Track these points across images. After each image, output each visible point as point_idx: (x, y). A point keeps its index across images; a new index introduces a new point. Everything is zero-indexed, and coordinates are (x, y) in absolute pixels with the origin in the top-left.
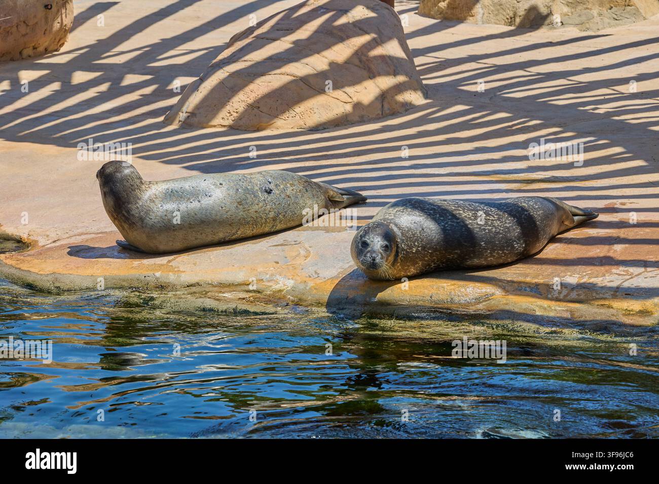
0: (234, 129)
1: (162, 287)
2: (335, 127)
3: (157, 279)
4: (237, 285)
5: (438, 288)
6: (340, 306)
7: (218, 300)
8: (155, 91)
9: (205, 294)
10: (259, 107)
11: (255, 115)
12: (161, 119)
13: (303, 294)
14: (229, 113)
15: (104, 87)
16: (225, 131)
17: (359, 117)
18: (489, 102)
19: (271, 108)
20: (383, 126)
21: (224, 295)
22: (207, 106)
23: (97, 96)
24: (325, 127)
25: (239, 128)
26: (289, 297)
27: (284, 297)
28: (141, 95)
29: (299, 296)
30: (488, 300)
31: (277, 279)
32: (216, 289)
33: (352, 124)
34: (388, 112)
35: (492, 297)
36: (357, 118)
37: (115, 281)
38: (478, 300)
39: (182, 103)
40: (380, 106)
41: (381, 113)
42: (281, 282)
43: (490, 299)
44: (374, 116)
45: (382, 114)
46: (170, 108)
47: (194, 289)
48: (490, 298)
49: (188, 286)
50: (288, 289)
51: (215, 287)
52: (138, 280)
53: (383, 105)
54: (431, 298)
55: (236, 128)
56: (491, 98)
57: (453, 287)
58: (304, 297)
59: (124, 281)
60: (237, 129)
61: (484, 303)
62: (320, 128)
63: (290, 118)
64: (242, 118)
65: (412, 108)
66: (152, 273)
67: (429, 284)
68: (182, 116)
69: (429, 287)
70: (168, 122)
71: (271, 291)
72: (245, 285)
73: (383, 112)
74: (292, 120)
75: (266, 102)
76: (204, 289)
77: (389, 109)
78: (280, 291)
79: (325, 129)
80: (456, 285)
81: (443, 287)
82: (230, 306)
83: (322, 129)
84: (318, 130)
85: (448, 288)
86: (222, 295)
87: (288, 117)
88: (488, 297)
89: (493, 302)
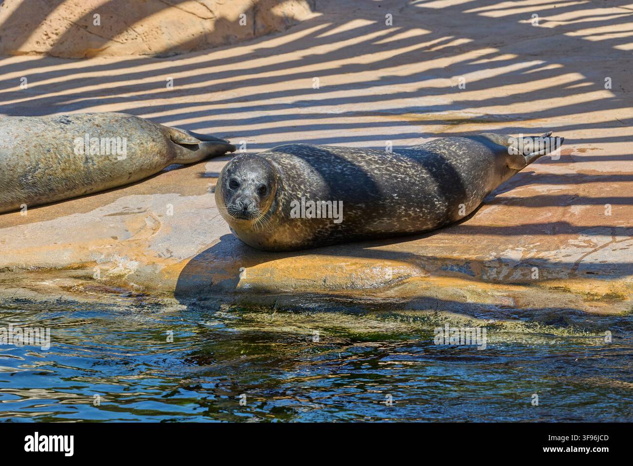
0: (52, 56)
2: (191, 51)
4: (61, 269)
5: (334, 269)
6: (202, 296)
9: (16, 282)
10: (86, 27)
11: (82, 38)
13: (151, 280)
14: (46, 35)
16: (41, 60)
17: (223, 37)
19: (103, 27)
20: (255, 50)
21: (44, 283)
22: (16, 25)
24: (178, 52)
25: (60, 55)
26: (133, 284)
27: (126, 284)
29: (145, 283)
30: (402, 284)
31: (116, 260)
32: (32, 275)
33: (214, 47)
34: (262, 30)
35: (408, 280)
36: (220, 40)
38: (388, 285)
40: (252, 23)
42: (121, 264)
43: (404, 283)
44: (243, 36)
45: (254, 34)
48: (405, 281)
50: (130, 273)
51: (31, 272)
53: (255, 22)
54: (325, 282)
55: (56, 55)
57: (354, 267)
58: (152, 284)
60: (58, 57)
61: (396, 289)
62: (171, 53)
63: (130, 41)
64: (63, 42)
65: (294, 25)
67: (321, 264)
69: (322, 267)
71: (107, 276)
72: (73, 269)
73: (256, 31)
74: (132, 43)
76: (15, 276)
77: (263, 27)
78: (120, 276)
79: (177, 54)
80: (358, 265)
81: (341, 268)
82: (51, 297)
83: (173, 56)
84: (168, 57)
85: (348, 269)
86: (41, 283)
87: (126, 40)
88: (401, 280)
89: (409, 287)
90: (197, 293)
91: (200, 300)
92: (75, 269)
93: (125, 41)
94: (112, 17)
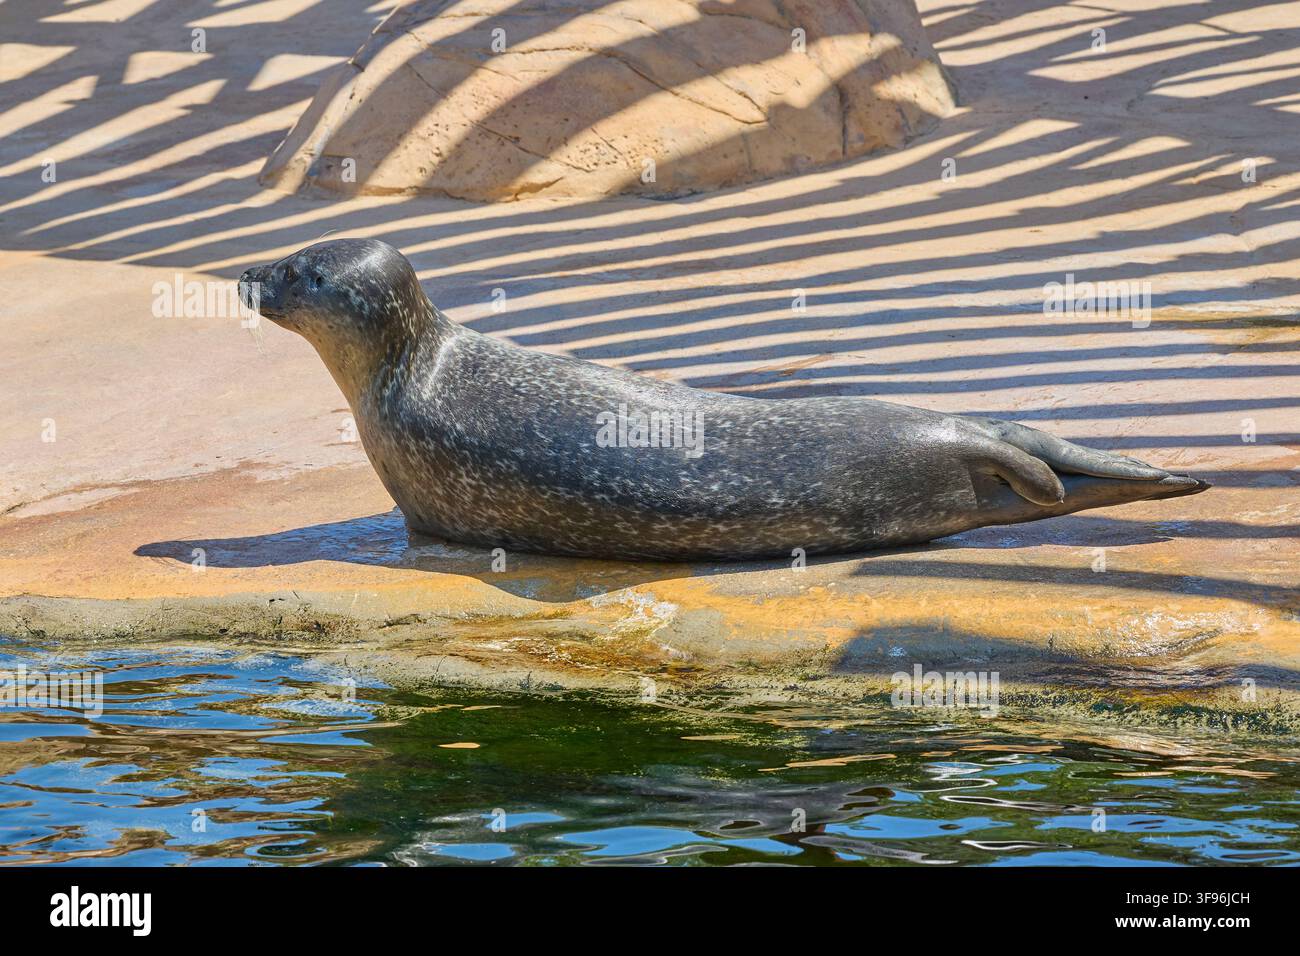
1: (319, 630)
2: (721, 187)
3: (306, 607)
4: (522, 618)
5: (1068, 618)
6: (807, 671)
7: (477, 660)
9: (434, 645)
10: (517, 139)
11: (509, 160)
12: (256, 167)
13: (705, 640)
14: (437, 155)
15: (81, 88)
17: (784, 160)
18: (1126, 114)
19: (549, 140)
20: (843, 181)
21: (491, 646)
22: (379, 137)
24: (695, 188)
25: (465, 195)
26: (667, 647)
27: (653, 647)
28: (186, 107)
29: (693, 646)
30: (1205, 648)
31: (630, 601)
32: (465, 629)
33: (766, 179)
34: (858, 145)
35: (1214, 640)
36: (777, 165)
37: (190, 613)
38: (1178, 649)
39: (309, 122)
40: (838, 131)
41: (839, 148)
42: (640, 609)
43: (1209, 646)
44: (823, 158)
45: (844, 153)
46: (277, 136)
47: (405, 632)
48: (1210, 642)
49: (390, 625)
50: (661, 626)
51: (463, 624)
52: (254, 609)
53: (844, 130)
54: (1051, 644)
55: (459, 196)
56: (1130, 105)
57: (1107, 615)
58: (706, 648)
59: (216, 612)
60: (462, 198)
61: (1193, 657)
62: (683, 191)
63: (603, 167)
64: (473, 169)
65: (921, 135)
66: (289, 589)
67: (1043, 609)
68: (304, 158)
69: (1045, 615)
70: (266, 179)
71: (615, 633)
72: (544, 618)
73: (848, 146)
74: (607, 170)
75: (537, 124)
76: (433, 631)
77: (861, 138)
78: (641, 632)
79: (694, 193)
80: (1115, 610)
81: (1083, 615)
82: (509, 675)
83: (688, 196)
84: (677, 198)
85: (1096, 618)
86: (484, 645)
87: (595, 164)
88: (1202, 640)
89: (1219, 653)
90: (798, 666)
91: (807, 678)
92: (549, 618)
93: (593, 167)
94: (567, 120)
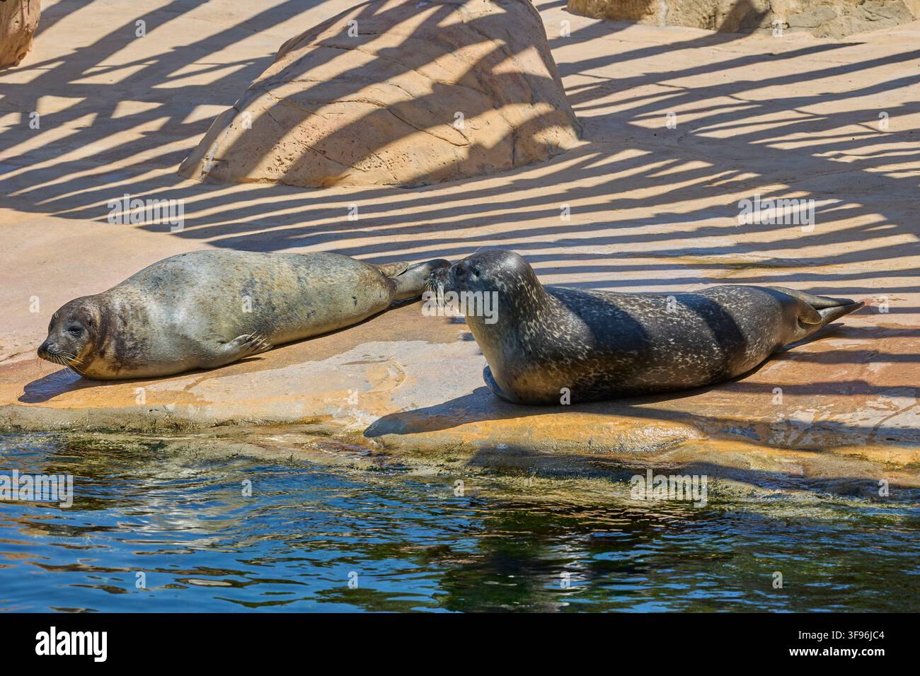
0: (285, 184)
1: (177, 427)
2: (441, 182)
3: (169, 413)
4: (293, 423)
5: (600, 429)
6: (451, 456)
7: (263, 446)
8: (164, 128)
9: (241, 437)
10: (324, 152)
11: (319, 164)
12: (175, 169)
14: (278, 160)
15: (86, 121)
16: (272, 188)
17: (478, 167)
18: (677, 145)
19: (342, 153)
20: (514, 181)
21: (273, 439)
22: (246, 149)
23: (76, 134)
24: (427, 182)
25: (294, 184)
26: (373, 442)
27: (365, 441)
28: (143, 133)
29: (387, 441)
30: (677, 447)
31: (354, 415)
32: (259, 429)
33: (467, 178)
34: (522, 159)
35: (684, 443)
36: (474, 169)
37: (104, 417)
38: (662, 448)
39: (206, 144)
40: (510, 151)
41: (511, 162)
42: (359, 419)
43: (680, 446)
44: (501, 166)
45: (513, 163)
46: (189, 152)
47: (225, 430)
48: (680, 444)
49: (217, 425)
50: (370, 429)
51: (259, 426)
52: (140, 415)
53: (514, 150)
54: (590, 443)
55: (290, 183)
56: (679, 140)
57: (623, 427)
58: (395, 442)
59: (118, 417)
60: (292, 185)
61: (671, 452)
62: (419, 184)
63: (373, 169)
64: (298, 169)
65: (559, 154)
66: (161, 404)
67: (586, 423)
68: (207, 164)
69: (587, 427)
70: (185, 173)
71: (344, 432)
72: (305, 423)
73: (516, 160)
74: (375, 171)
75: (336, 143)
76: (241, 430)
77: (523, 155)
78: (359, 433)
79: (426, 185)
80: (627, 425)
81: (608, 428)
82: (281, 455)
83: (422, 186)
84: (415, 187)
85: (616, 429)
86: (269, 438)
87: (369, 167)
88: (677, 443)
89: (685, 451)
90: (446, 453)
91: (450, 460)
92: (308, 423)
93: (368, 169)
94: (353, 142)
